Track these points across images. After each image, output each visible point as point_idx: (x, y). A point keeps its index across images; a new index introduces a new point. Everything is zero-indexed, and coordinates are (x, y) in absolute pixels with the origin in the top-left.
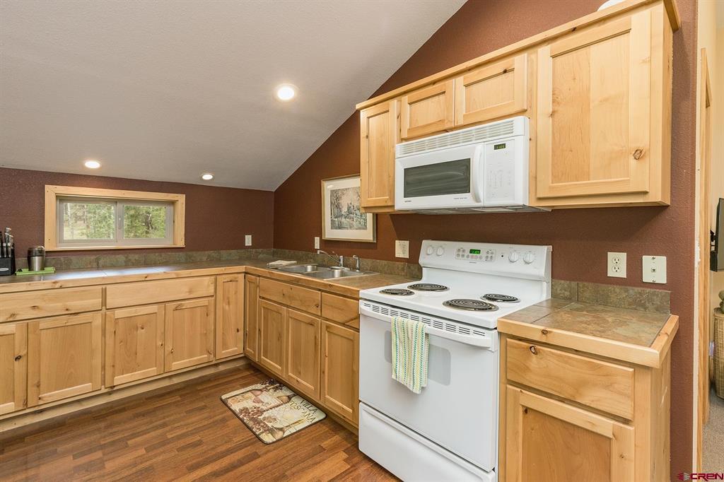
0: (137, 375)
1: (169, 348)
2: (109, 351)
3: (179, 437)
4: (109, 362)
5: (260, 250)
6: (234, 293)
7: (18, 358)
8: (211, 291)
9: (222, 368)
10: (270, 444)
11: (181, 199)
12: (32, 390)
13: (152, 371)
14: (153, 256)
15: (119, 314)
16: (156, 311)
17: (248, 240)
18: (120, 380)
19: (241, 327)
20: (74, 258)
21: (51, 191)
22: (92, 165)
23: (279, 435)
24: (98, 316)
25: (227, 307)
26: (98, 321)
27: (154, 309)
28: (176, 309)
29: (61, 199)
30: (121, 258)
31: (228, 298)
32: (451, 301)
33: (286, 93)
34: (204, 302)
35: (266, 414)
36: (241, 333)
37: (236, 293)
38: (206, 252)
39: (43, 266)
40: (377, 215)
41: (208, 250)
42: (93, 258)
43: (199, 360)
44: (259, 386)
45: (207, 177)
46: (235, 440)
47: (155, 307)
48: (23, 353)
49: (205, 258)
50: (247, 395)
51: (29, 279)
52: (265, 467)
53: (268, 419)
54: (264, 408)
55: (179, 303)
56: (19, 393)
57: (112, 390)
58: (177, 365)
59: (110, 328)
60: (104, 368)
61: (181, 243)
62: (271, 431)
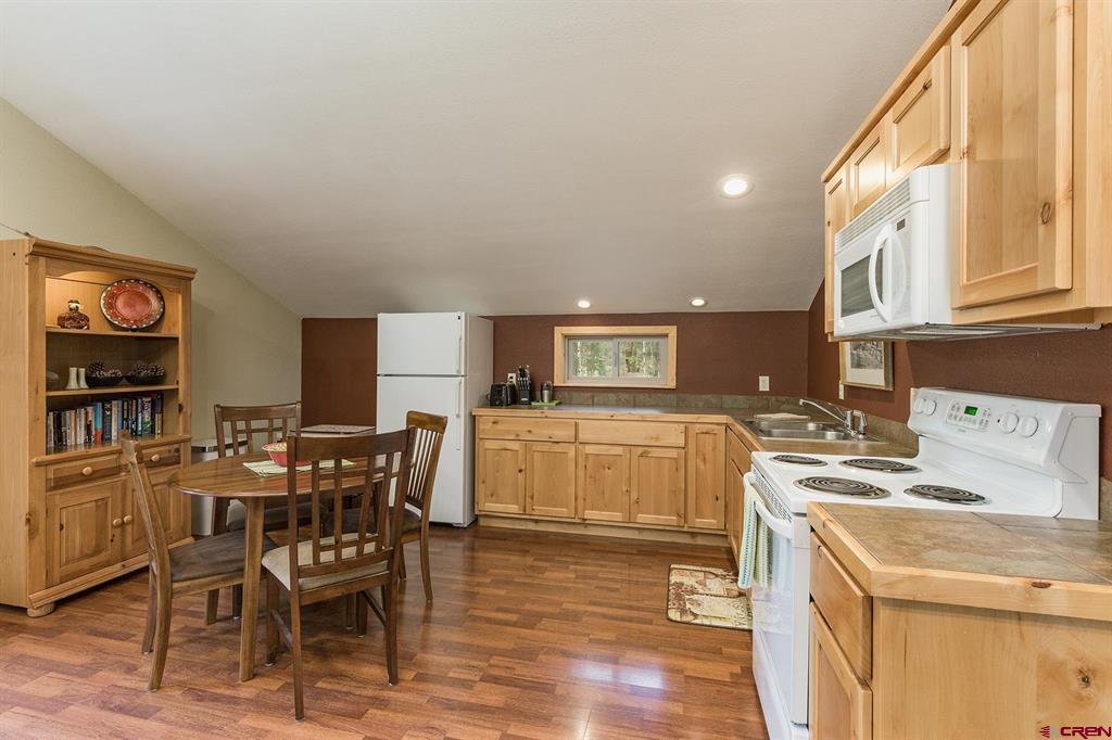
0: (604, 515)
1: (634, 496)
2: (581, 482)
3: (605, 579)
4: (581, 494)
5: (783, 399)
6: (711, 448)
7: (520, 471)
8: (681, 442)
9: (700, 541)
10: (672, 621)
11: (672, 331)
12: (529, 500)
13: (617, 516)
14: (641, 397)
15: (589, 449)
16: (621, 453)
17: (764, 383)
18: (590, 514)
19: (721, 494)
20: (575, 395)
21: (559, 331)
22: (584, 305)
23: (689, 618)
24: (573, 447)
25: (702, 467)
26: (572, 453)
27: (619, 450)
28: (641, 455)
29: (568, 337)
30: (612, 397)
31: (704, 455)
32: (808, 479)
33: (735, 186)
34: (673, 453)
35: (695, 597)
36: (721, 502)
37: (714, 449)
38: (704, 396)
39: (552, 399)
40: (893, 344)
41: (704, 394)
42: (589, 394)
43: (666, 520)
44: (720, 571)
45: (698, 302)
46: (646, 602)
47: (621, 448)
48: (523, 467)
49: (701, 404)
50: (697, 574)
51: (541, 408)
52: (647, 633)
53: (693, 602)
54: (701, 591)
55: (645, 449)
56: (521, 501)
57: (584, 523)
58: (643, 518)
59: (581, 461)
60: (576, 499)
61: (672, 384)
62: (683, 611)
